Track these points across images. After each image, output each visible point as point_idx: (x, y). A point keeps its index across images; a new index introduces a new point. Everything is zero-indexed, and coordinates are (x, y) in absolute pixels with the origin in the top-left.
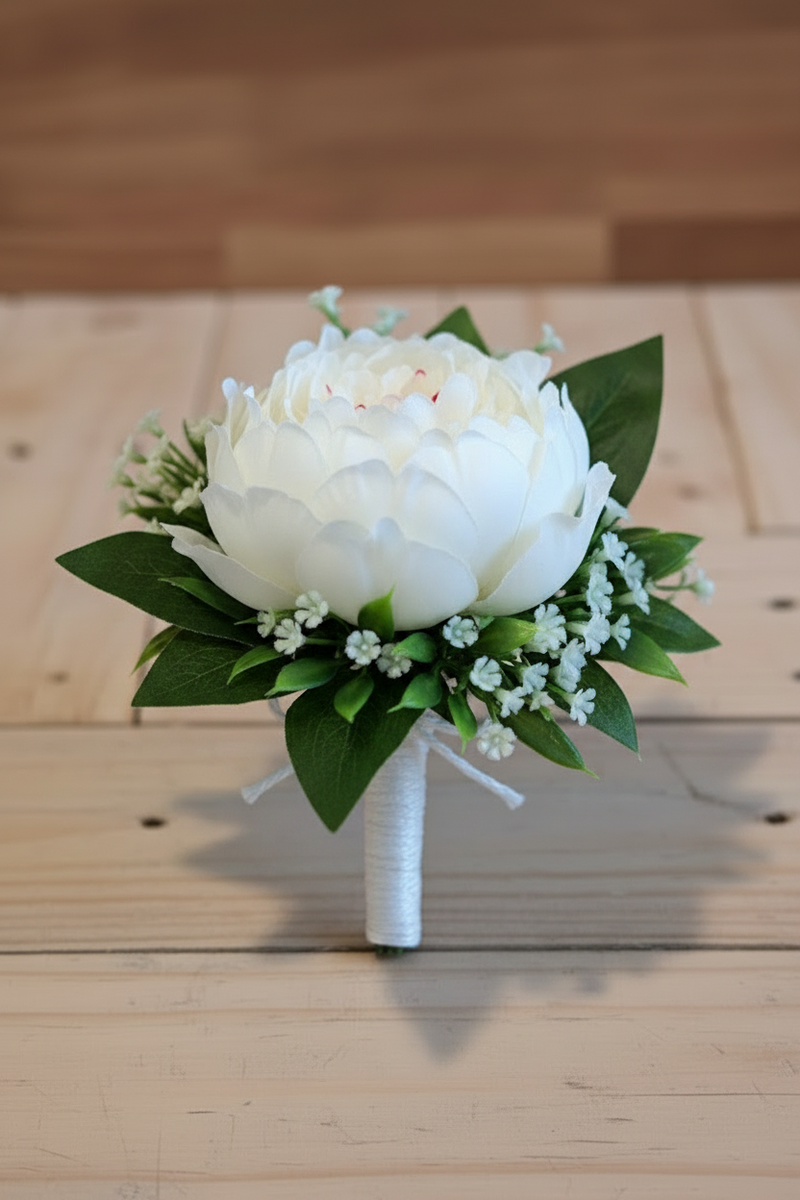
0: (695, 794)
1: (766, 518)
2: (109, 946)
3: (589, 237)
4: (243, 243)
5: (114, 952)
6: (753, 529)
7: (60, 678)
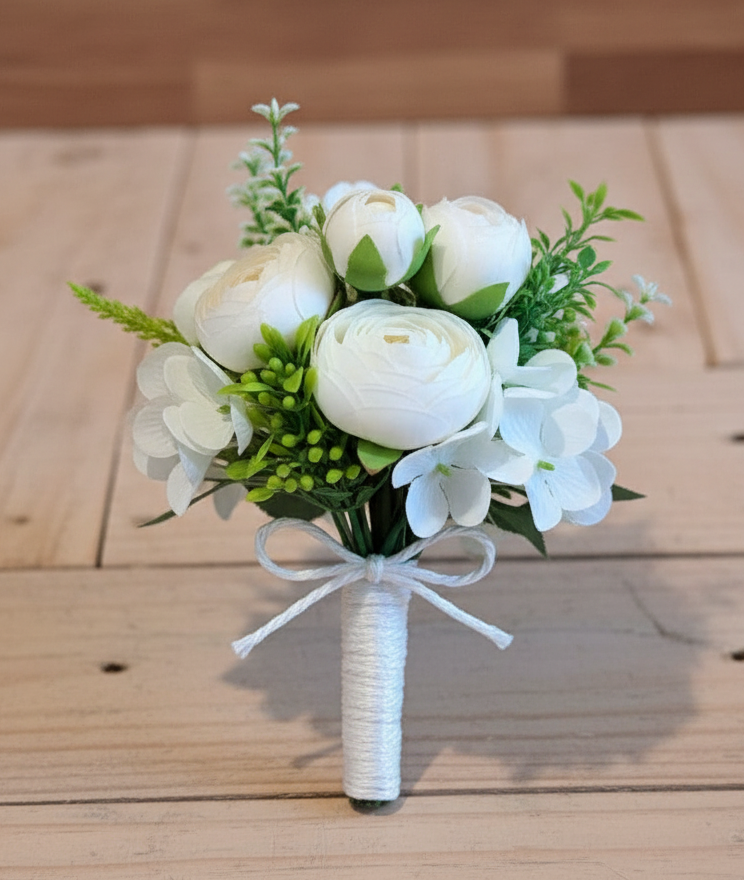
0: (663, 633)
1: (724, 353)
2: (67, 797)
3: (544, 69)
4: (209, 78)
5: (73, 802)
6: (712, 363)
7: (22, 521)
